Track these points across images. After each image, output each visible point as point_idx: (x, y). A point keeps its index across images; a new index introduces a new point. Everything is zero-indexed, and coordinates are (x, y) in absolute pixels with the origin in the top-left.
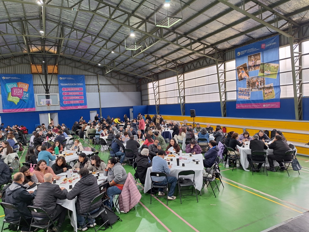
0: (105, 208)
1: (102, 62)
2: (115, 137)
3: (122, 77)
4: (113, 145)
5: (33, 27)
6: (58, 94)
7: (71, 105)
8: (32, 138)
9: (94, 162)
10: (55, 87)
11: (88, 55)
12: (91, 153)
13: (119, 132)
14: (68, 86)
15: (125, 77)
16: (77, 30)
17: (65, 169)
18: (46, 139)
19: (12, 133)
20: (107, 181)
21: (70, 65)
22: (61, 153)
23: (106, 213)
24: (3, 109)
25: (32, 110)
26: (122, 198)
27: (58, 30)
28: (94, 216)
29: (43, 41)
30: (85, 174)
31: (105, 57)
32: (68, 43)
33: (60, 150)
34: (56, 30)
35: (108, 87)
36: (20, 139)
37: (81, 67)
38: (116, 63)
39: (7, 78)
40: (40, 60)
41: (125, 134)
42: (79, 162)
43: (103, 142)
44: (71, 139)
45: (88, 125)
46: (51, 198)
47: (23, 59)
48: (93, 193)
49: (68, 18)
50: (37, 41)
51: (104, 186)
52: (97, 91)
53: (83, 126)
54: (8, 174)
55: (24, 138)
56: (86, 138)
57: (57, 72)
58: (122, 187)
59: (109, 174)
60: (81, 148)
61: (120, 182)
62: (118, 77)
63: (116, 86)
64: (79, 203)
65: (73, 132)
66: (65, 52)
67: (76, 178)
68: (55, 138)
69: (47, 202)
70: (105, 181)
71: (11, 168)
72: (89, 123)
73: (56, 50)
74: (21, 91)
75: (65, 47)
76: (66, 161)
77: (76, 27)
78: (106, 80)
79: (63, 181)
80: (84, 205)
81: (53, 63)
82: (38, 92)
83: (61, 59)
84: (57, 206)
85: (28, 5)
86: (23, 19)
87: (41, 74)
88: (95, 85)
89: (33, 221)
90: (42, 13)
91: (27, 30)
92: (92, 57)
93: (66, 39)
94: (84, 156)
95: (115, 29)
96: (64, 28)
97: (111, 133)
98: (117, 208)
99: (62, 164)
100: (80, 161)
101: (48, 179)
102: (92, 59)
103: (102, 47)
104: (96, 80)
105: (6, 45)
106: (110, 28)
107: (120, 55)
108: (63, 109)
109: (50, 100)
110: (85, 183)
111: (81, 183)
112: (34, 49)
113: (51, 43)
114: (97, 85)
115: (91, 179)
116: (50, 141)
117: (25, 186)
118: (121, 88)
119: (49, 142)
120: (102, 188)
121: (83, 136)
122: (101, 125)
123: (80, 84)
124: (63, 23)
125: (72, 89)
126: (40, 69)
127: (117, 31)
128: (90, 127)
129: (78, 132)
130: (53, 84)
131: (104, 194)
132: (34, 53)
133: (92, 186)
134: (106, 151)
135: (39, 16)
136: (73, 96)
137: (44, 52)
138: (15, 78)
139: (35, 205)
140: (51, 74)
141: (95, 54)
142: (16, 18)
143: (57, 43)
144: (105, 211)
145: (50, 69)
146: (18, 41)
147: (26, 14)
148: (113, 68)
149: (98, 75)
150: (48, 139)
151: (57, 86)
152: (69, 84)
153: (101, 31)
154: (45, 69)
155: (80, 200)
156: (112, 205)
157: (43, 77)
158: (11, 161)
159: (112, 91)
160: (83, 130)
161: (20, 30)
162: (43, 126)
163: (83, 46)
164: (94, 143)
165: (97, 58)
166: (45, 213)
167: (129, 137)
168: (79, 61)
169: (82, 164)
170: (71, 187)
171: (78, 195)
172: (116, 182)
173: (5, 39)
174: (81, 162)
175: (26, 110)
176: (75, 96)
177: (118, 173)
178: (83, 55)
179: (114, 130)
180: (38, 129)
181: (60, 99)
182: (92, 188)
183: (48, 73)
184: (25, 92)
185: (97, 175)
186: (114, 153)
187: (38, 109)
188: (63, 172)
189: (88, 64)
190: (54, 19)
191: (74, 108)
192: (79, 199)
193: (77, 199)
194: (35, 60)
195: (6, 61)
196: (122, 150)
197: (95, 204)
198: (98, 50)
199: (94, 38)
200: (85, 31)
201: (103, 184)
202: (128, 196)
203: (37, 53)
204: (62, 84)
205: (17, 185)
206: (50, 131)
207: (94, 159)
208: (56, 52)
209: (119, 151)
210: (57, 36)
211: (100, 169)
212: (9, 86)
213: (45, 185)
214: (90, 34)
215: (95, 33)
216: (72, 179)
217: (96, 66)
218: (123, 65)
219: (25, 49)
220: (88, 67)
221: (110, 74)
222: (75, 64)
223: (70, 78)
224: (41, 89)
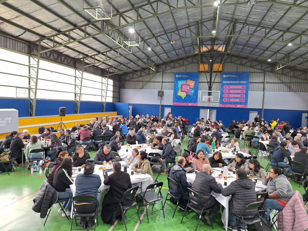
0: (261, 219)
1: (274, 57)
2: (279, 144)
3: (298, 73)
4: (276, 153)
5: (207, 28)
6: (220, 92)
7: (231, 103)
8: (193, 130)
9: (252, 166)
10: (217, 85)
11: (257, 50)
12: (248, 155)
13: (285, 139)
14: (231, 84)
15: (302, 74)
16: (249, 25)
17: (221, 164)
18: (203, 132)
19: (177, 122)
20: (265, 191)
21: (236, 62)
22: (217, 148)
23: (261, 225)
24: (173, 102)
25: (195, 105)
26: (282, 216)
27: (229, 28)
28: (247, 222)
29: (214, 41)
30: (243, 176)
31: (278, 51)
32: (238, 39)
33: (216, 145)
34: (227, 28)
35: (276, 86)
36: (183, 129)
37: (247, 64)
38: (292, 58)
39: (180, 76)
40: (208, 59)
41: (294, 143)
42: (235, 161)
43: (263, 148)
44: (227, 137)
45: (247, 125)
46: (207, 187)
47: (194, 59)
48: (249, 197)
49: (241, 14)
50: (208, 41)
51: (262, 195)
52: (261, 90)
53: (240, 125)
54: (173, 156)
55: (186, 128)
56: (243, 139)
57: (221, 70)
58: (285, 204)
59: (269, 184)
60: (238, 148)
61: (283, 197)
62: (291, 74)
63: (287, 84)
64: (233, 203)
65: (229, 131)
66: (233, 49)
67: (231, 177)
68: (212, 133)
69: (203, 190)
70: (263, 190)
71: (176, 151)
72: (247, 123)
73: (224, 48)
74: (188, 88)
75: (233, 44)
76: (223, 157)
77: (249, 21)
78: (275, 78)
79: (218, 176)
80: (238, 207)
81: (219, 62)
82: (201, 89)
83: (228, 57)
84: (211, 197)
85: (206, 8)
86: (199, 22)
87: (207, 72)
88: (261, 83)
89: (190, 202)
90: (217, 13)
91: (202, 32)
92: (261, 53)
93: (236, 36)
94: (241, 157)
95: (299, 16)
96: (236, 24)
97: (274, 138)
98: (274, 225)
99: (219, 159)
100: (237, 161)
101: (207, 169)
102: (261, 54)
103: (277, 40)
104: (262, 78)
105: (183, 47)
106: (291, 16)
107: (300, 47)
108: (222, 106)
109: (212, 97)
110: (242, 185)
111: (237, 183)
112: (204, 49)
113: (220, 42)
114: (263, 83)
115: (249, 183)
116: (208, 135)
117: (185, 169)
118: (294, 87)
119: (206, 136)
120: (259, 197)
121: (240, 136)
122: (262, 128)
123: (243, 82)
124: (236, 20)
125: (234, 87)
126: (206, 67)
127: (301, 18)
128: (249, 128)
129: (234, 131)
130: (216, 81)
131: (261, 204)
132: (204, 52)
133: (249, 191)
134: (265, 157)
135: (214, 17)
136: (234, 94)
137: (213, 51)
138: (185, 76)
139: (193, 189)
140: (216, 72)
141: (266, 48)
142: (194, 22)
143: (227, 41)
144: (260, 222)
145: (216, 67)
146: (192, 43)
147: (203, 17)
148: (287, 63)
149: (266, 72)
150: (205, 133)
151: (219, 83)
152: (231, 82)
153: (278, 22)
154: (211, 67)
155: (235, 200)
156: (268, 219)
157: (208, 75)
158: (175, 145)
159: (281, 91)
160: (240, 130)
161: (196, 33)
162: (203, 120)
163: (253, 42)
164: (250, 146)
165: (268, 53)
166: (200, 199)
167: (298, 148)
168: (245, 58)
169: (239, 165)
170: (225, 184)
171: (233, 195)
172: (277, 195)
173: (183, 42)
174: (238, 163)
175: (190, 104)
176: (236, 94)
177: (282, 187)
178: (251, 51)
179: (278, 136)
180: (198, 122)
181: (221, 97)
182: (249, 192)
183: (214, 71)
184: (191, 88)
185: (255, 181)
186: (277, 162)
187: (199, 104)
188: (218, 167)
189: (256, 60)
190: (228, 17)
191: (233, 106)
192: (233, 199)
193: (231, 198)
194: (203, 59)
195: (181, 62)
196: (287, 161)
197: (249, 210)
198: (271, 44)
199: (268, 30)
200: (259, 25)
201: (261, 193)
202: (292, 217)
203: (206, 52)
204: (224, 82)
205: (179, 167)
206: (208, 126)
207: (252, 163)
208: (223, 50)
209: (282, 161)
210: (227, 34)
211: (258, 175)
212: (180, 83)
213: (203, 174)
214: (263, 27)
215: (271, 25)
216: (228, 177)
217: (265, 62)
218: (302, 60)
219: (197, 50)
220: (254, 63)
221: (281, 70)
222: (241, 62)
223: (234, 76)
224: (205, 86)
